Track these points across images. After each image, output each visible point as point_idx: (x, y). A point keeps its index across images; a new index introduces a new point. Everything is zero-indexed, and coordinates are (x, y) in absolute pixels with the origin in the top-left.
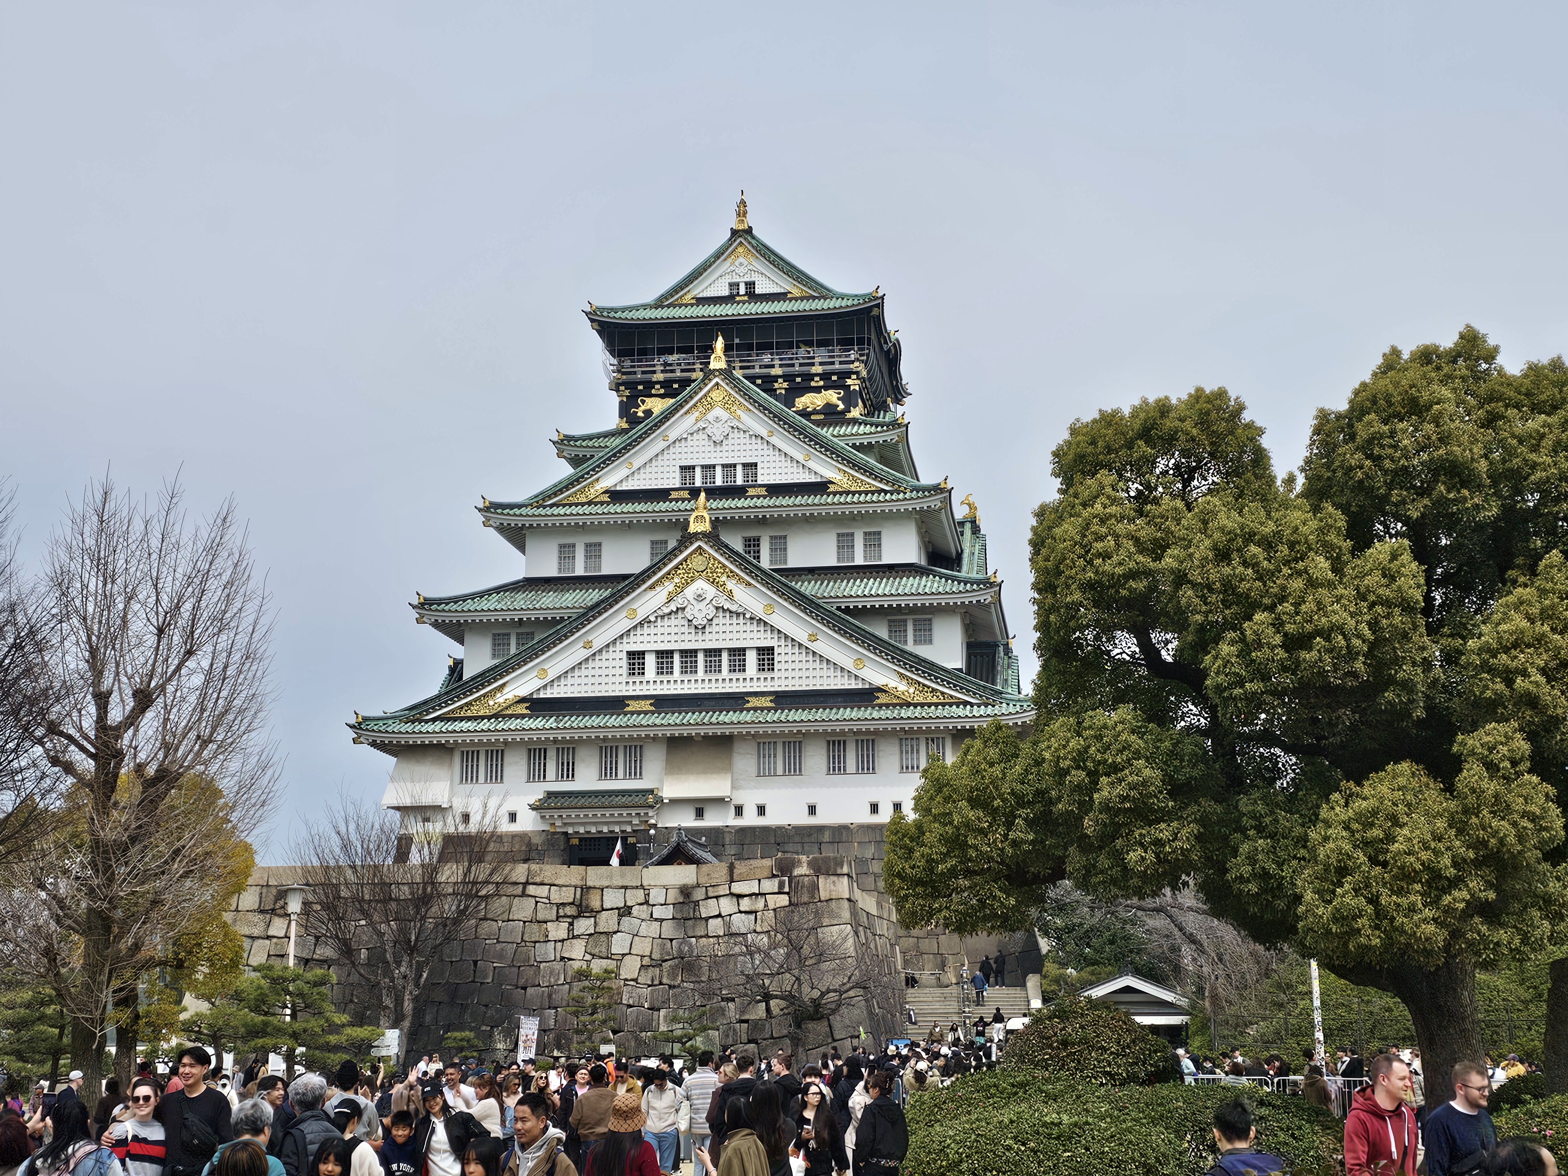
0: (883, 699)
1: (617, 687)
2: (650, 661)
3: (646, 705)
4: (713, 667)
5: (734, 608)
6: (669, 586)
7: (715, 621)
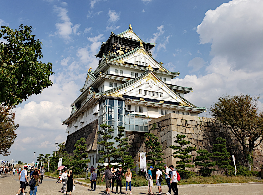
0: (180, 104)
1: (138, 95)
2: (143, 91)
3: (143, 99)
4: (153, 95)
5: (157, 85)
6: (146, 79)
7: (154, 87)
